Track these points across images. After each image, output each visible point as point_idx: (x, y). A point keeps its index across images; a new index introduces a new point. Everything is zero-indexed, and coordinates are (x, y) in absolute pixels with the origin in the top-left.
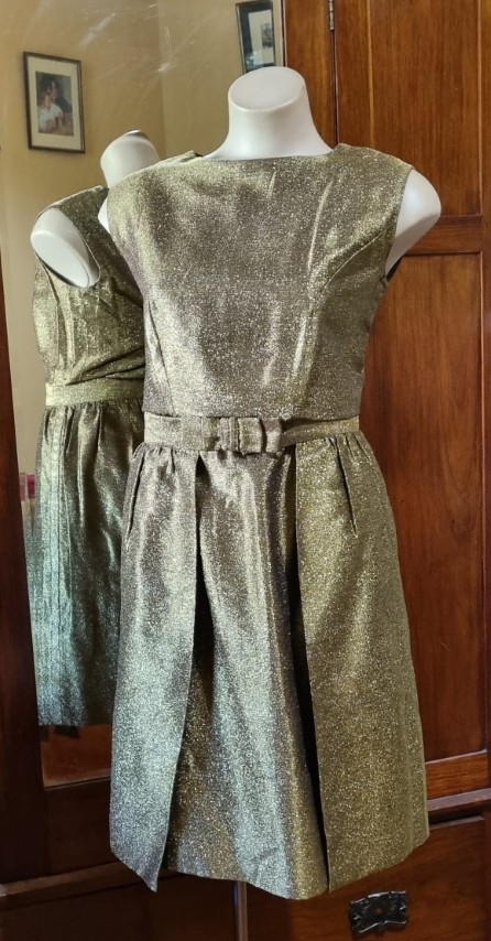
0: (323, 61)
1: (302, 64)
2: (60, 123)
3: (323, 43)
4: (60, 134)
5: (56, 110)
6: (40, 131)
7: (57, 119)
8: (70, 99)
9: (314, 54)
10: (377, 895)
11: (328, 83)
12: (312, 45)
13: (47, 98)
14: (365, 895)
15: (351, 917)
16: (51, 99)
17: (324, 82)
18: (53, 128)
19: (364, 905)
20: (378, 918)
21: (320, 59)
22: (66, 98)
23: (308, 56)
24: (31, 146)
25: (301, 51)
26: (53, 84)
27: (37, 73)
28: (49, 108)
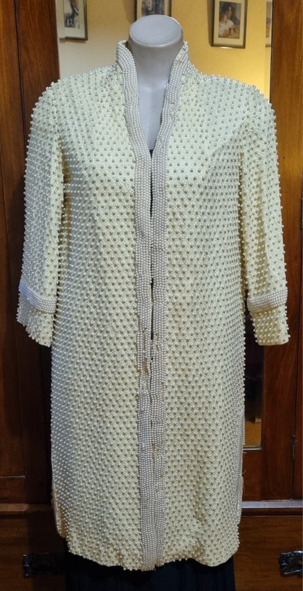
2: (232, 31)
4: (232, 38)
5: (230, 24)
6: (220, 36)
7: (230, 29)
8: (240, 16)
13: (225, 17)
14: (292, 550)
15: (280, 562)
16: (228, 18)
18: (227, 35)
19: (290, 556)
20: (300, 567)
22: (237, 16)
24: (212, 44)
26: (230, 8)
27: (220, 2)
28: (226, 22)
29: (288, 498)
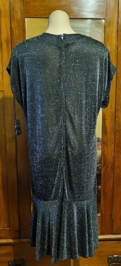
0: (115, 39)
1: (109, 40)
3: (115, 34)
9: (112, 37)
10: (116, 256)
11: (116, 45)
12: (112, 35)
14: (112, 255)
15: (108, 260)
17: (114, 45)
19: (112, 258)
20: (116, 262)
21: (114, 38)
23: (110, 38)
25: (109, 36)
29: (110, 234)
